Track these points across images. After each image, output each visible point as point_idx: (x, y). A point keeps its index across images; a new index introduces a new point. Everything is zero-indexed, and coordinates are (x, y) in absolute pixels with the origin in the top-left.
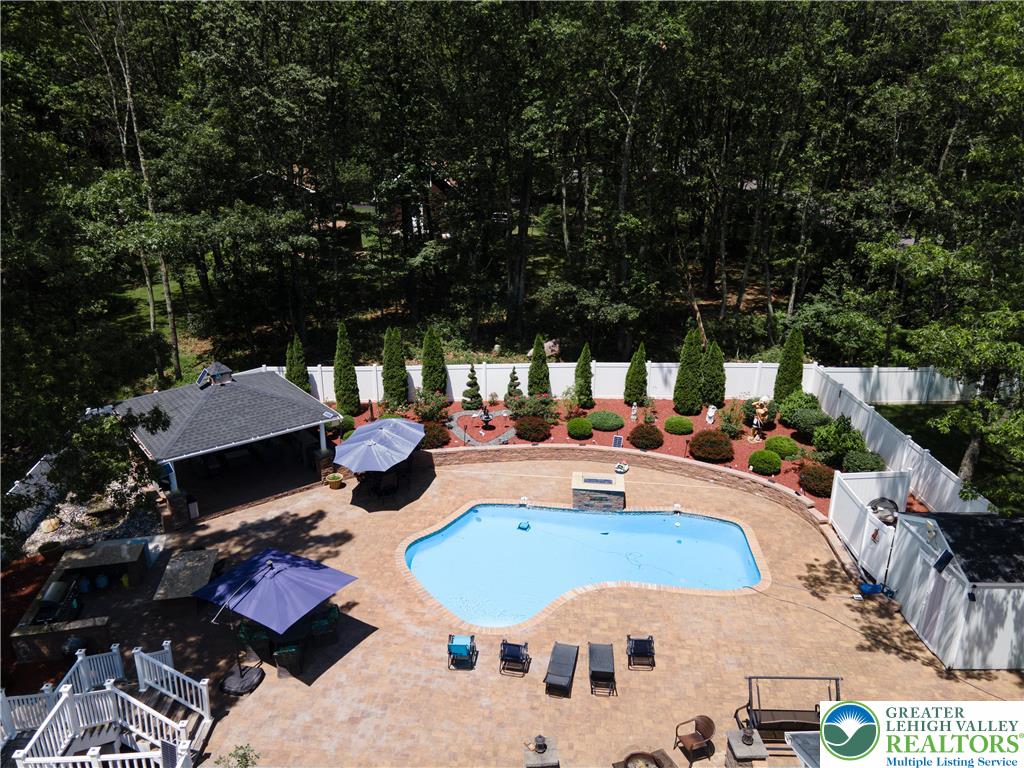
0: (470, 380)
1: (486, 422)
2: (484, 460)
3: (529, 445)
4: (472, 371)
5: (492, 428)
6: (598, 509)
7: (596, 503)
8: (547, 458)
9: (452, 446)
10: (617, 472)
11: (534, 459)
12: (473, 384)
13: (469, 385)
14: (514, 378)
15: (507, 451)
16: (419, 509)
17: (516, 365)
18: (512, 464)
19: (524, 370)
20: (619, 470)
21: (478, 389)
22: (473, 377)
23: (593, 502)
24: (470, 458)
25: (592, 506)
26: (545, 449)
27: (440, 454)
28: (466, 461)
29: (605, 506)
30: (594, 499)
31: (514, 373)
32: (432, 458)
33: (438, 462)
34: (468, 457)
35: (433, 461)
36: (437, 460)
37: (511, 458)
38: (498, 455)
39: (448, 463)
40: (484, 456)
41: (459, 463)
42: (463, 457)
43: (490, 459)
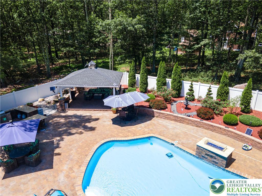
0: (190, 88)
1: (187, 106)
2: (176, 120)
3: (199, 120)
4: (192, 84)
5: (189, 109)
6: (210, 162)
7: (209, 158)
8: (206, 128)
9: (165, 111)
10: (243, 148)
11: (199, 127)
12: (191, 90)
13: (189, 90)
14: (210, 91)
15: (187, 119)
16: (130, 129)
17: (212, 86)
18: (188, 126)
19: (215, 88)
20: (244, 148)
21: (193, 92)
22: (191, 87)
23: (207, 156)
24: (170, 118)
25: (206, 158)
26: (205, 124)
27: (158, 113)
28: (168, 119)
29: (214, 162)
30: (208, 155)
31: (210, 88)
32: (154, 113)
33: (156, 116)
34: (169, 117)
35: (154, 114)
36: (156, 115)
37: (188, 123)
38: (183, 120)
39: (160, 117)
40: (176, 119)
41: (165, 119)
42: (167, 116)
43: (179, 121)
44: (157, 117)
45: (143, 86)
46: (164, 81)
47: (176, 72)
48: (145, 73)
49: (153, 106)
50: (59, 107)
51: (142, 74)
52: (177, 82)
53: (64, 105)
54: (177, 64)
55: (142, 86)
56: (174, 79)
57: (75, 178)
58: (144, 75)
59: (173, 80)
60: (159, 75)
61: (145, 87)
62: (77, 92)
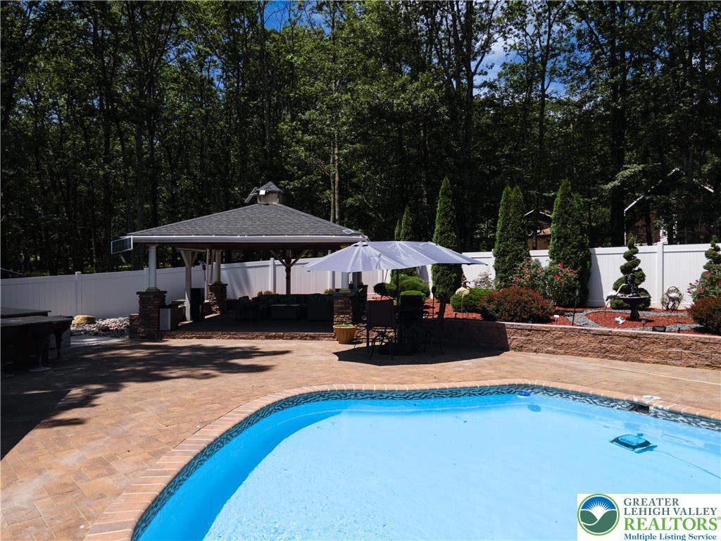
2: (604, 353)
13: (623, 270)
27: (522, 329)
28: (568, 349)
32: (505, 333)
33: (515, 343)
34: (572, 341)
35: (506, 339)
36: (514, 339)
37: (667, 357)
38: (636, 346)
39: (534, 348)
40: (604, 345)
41: (553, 353)
42: (562, 341)
43: (619, 353)
44: (520, 348)
45: (447, 275)
46: (521, 251)
47: (566, 212)
48: (451, 231)
49: (497, 311)
50: (138, 323)
51: (441, 233)
52: (573, 247)
53: (156, 315)
54: (567, 186)
55: (442, 274)
56: (559, 238)
57: (102, 496)
58: (449, 236)
59: (557, 242)
60: (502, 231)
61: (455, 277)
62: (214, 308)
